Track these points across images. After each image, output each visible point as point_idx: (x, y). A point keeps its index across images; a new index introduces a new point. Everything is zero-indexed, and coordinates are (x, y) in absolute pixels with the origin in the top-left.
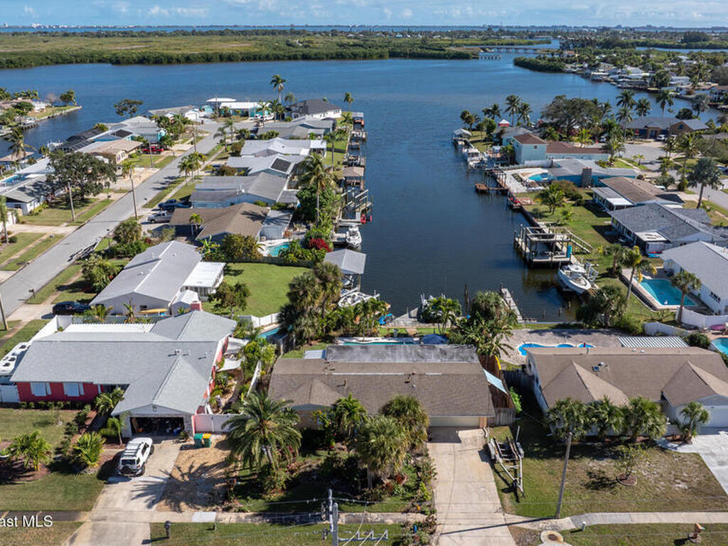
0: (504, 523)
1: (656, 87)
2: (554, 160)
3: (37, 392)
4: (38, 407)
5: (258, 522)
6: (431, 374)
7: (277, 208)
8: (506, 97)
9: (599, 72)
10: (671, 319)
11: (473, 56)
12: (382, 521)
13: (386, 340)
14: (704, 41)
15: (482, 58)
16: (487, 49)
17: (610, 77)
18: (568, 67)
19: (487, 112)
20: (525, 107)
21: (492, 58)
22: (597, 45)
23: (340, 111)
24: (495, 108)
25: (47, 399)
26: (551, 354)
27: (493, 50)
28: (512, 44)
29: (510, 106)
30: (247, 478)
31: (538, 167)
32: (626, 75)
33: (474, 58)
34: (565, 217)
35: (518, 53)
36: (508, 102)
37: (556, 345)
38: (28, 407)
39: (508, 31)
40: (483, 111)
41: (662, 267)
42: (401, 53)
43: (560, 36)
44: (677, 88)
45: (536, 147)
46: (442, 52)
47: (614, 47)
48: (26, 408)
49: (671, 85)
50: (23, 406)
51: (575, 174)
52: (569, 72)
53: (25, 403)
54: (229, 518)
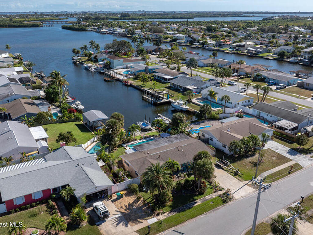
0: (244, 184)
1: (130, 35)
2: (128, 65)
3: (17, 203)
4: (21, 210)
5: (174, 214)
6: (184, 145)
7: (34, 99)
8: (89, 42)
9: (103, 30)
10: (222, 112)
11: (40, 25)
12: (212, 198)
13: (141, 141)
14: (129, 16)
15: (45, 26)
16: (44, 22)
17: (109, 32)
18: (89, 28)
19: (82, 48)
20: (98, 45)
21: (50, 26)
22: (92, 19)
23: (8, 53)
24: (85, 46)
25: (24, 204)
26: (213, 129)
27: (46, 23)
28: (52, 20)
29: (91, 45)
30: (152, 202)
31: (122, 69)
32: (115, 31)
33: (41, 26)
34: (154, 85)
35: (62, 23)
36: (90, 43)
37: (198, 128)
38: (16, 212)
39: (45, 14)
40: (80, 48)
41: (201, 97)
42: (3, 25)
43: (70, 16)
44: (139, 35)
45: (119, 61)
46: (22, 24)
47: (99, 20)
48: (15, 212)
49: (136, 34)
50: (13, 212)
51: (143, 69)
52: (90, 31)
53: (14, 210)
54: (162, 217)
